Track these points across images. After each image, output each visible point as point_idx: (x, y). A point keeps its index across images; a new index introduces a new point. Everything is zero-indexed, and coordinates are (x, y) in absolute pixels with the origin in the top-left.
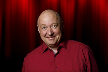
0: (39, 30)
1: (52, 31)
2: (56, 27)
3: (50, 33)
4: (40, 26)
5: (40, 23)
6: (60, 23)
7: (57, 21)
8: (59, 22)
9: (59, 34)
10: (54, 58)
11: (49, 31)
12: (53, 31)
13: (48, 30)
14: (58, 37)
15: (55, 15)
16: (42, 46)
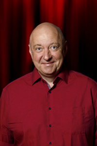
0: (30, 52)
1: (51, 55)
2: (56, 48)
3: (46, 58)
5: (34, 43)
6: (63, 43)
7: (58, 41)
8: (61, 43)
9: (60, 59)
10: (48, 94)
11: (46, 53)
13: (44, 52)
14: (58, 63)
15: (57, 32)
16: (31, 73)
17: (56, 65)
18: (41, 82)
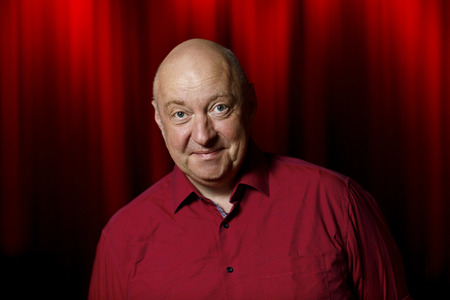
0: (158, 121)
1: (213, 129)
2: (225, 110)
3: (202, 137)
4: (162, 107)
5: (164, 95)
10: (220, 231)
11: (200, 126)
12: (216, 128)
13: (195, 125)
17: (228, 155)
18: (200, 203)
